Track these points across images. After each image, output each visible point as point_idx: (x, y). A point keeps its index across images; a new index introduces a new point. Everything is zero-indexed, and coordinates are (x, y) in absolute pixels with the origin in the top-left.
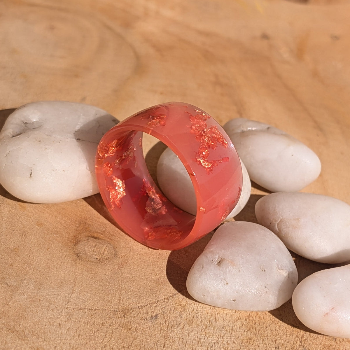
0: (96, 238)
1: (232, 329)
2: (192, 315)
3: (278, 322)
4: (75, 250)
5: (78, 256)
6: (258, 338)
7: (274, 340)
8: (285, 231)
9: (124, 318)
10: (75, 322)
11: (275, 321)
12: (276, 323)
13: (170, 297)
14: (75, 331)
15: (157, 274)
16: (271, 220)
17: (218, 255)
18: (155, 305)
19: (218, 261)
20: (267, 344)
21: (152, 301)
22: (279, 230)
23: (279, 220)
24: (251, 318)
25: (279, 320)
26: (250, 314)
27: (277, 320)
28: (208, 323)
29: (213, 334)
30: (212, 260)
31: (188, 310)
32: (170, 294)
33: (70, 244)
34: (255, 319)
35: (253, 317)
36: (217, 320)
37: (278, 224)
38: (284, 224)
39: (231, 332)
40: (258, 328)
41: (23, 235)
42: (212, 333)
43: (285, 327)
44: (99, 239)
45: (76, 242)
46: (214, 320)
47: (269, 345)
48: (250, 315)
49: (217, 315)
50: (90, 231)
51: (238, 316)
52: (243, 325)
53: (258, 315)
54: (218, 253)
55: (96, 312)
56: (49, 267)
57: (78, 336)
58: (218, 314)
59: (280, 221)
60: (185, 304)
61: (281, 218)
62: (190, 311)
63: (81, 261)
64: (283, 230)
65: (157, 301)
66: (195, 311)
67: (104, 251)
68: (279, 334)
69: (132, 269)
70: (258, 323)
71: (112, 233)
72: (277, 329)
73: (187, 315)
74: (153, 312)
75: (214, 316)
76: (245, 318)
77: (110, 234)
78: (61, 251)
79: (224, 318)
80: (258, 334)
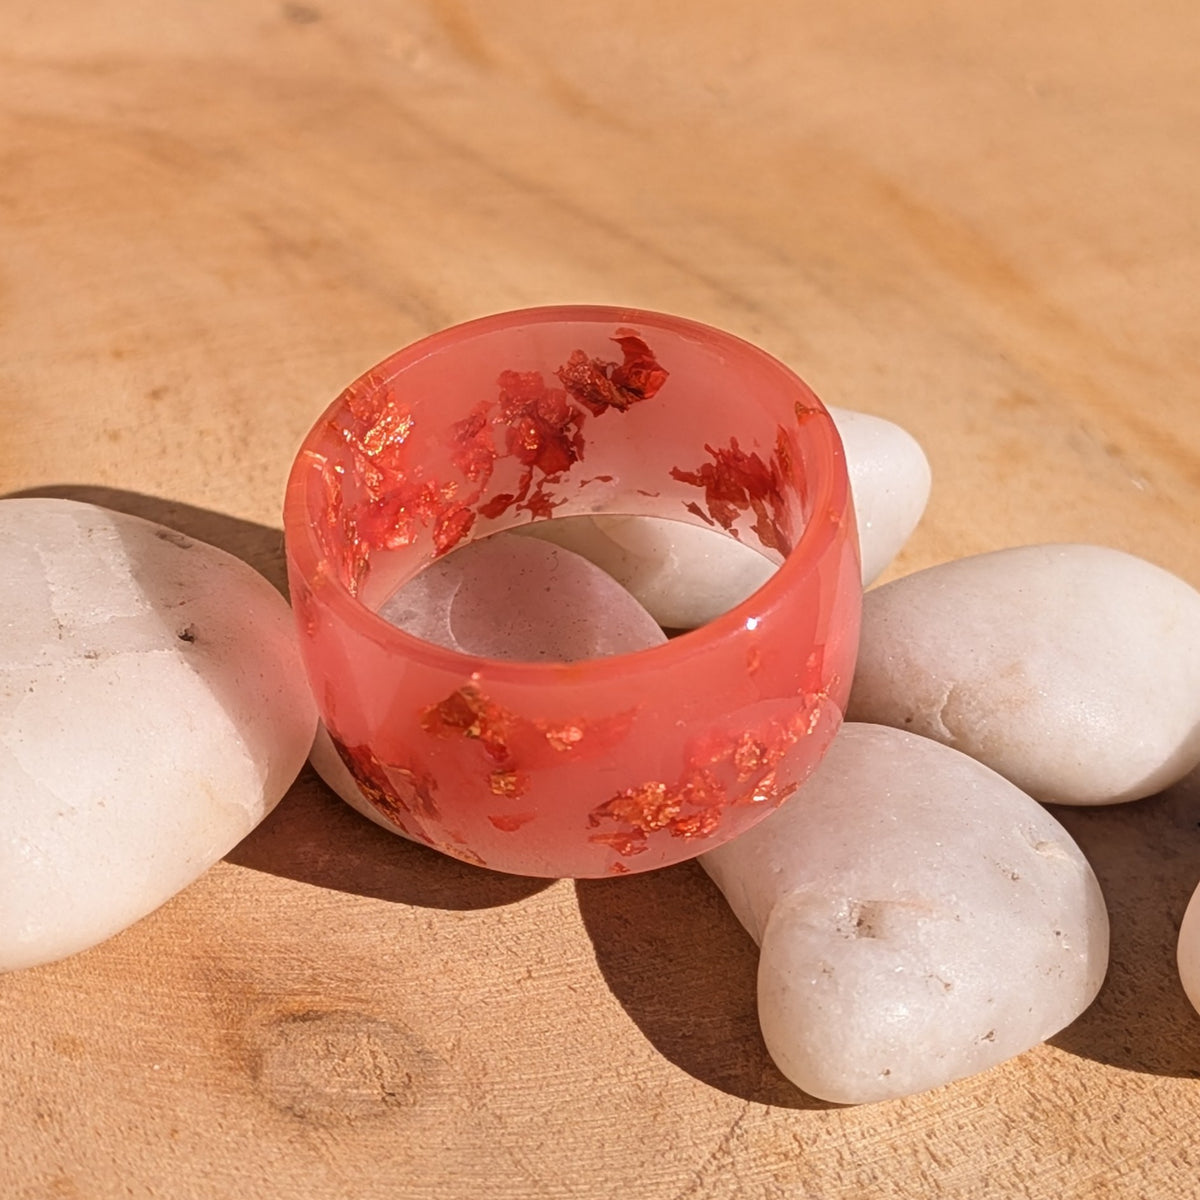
0: (305, 1018)
1: (1018, 1175)
2: (849, 1177)
3: (1140, 1083)
6: (1122, 1171)
7: (1175, 1155)
8: (980, 727)
11: (1128, 1083)
12: (1135, 1087)
13: (727, 1140)
15: (622, 1071)
16: (910, 704)
19: (855, 922)
20: (1166, 1179)
21: (679, 1184)
22: (953, 733)
23: (945, 697)
24: (1046, 1105)
25: (1138, 1074)
26: (1032, 1091)
27: (1132, 1074)
28: (926, 1187)
30: (839, 930)
31: (823, 1167)
32: (722, 1130)
34: (1059, 1102)
35: (1049, 1101)
36: (944, 1159)
37: (944, 713)
38: (969, 703)
39: (1021, 1186)
40: (1095, 1134)
43: (1173, 1090)
46: (934, 1165)
47: (1175, 1178)
48: (1033, 1095)
49: (929, 1142)
51: (1000, 1115)
52: (1041, 1142)
53: (1058, 1082)
54: (841, 894)
58: (930, 1137)
59: (949, 697)
60: (796, 1145)
61: (951, 686)
62: (831, 1165)
63: (321, 1130)
64: (972, 730)
65: (694, 1176)
66: (847, 1156)
68: (1175, 1127)
69: (521, 1088)
70: (1081, 1114)
72: (1156, 1109)
73: (835, 1187)
75: (921, 1147)
76: (1025, 1114)
79: (963, 1144)
80: (1110, 1153)
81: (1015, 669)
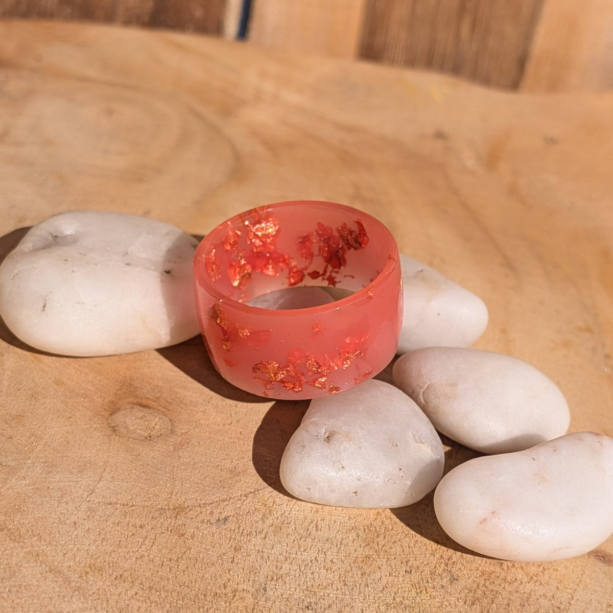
0: (144, 406)
1: (341, 543)
2: (281, 519)
3: (414, 536)
4: (110, 421)
5: (115, 431)
6: (380, 557)
7: (404, 561)
8: (434, 402)
9: (176, 519)
10: (100, 520)
11: (409, 535)
12: (411, 536)
13: (250, 493)
14: (98, 533)
15: (234, 461)
16: (414, 386)
17: (324, 427)
18: (226, 503)
19: (326, 437)
20: (394, 566)
21: (221, 498)
22: (425, 401)
23: (425, 387)
24: (373, 529)
25: (416, 534)
26: (372, 523)
27: (413, 533)
28: (305, 533)
29: (311, 547)
30: (317, 436)
31: (275, 513)
32: (251, 490)
33: (103, 413)
34: (378, 530)
35: (375, 528)
36: (320, 528)
37: (424, 393)
38: (432, 391)
39: (339, 546)
40: (381, 543)
41: (32, 397)
42: (309, 546)
43: (424, 543)
44: (149, 408)
45: (114, 409)
46: (314, 528)
47: (397, 567)
48: (371, 524)
49: (319, 522)
50: (136, 397)
51: (353, 525)
52: (360, 538)
53: (384, 524)
54: (325, 424)
55: (133, 508)
56: (68, 443)
57: (102, 540)
58: (321, 520)
59: (427, 387)
60: (272, 504)
61: (429, 383)
62: (278, 514)
63: (117, 437)
64: (430, 402)
65: (228, 498)
66: (286, 514)
67: (155, 425)
68: (413, 553)
69: (195, 452)
70: (383, 536)
71: (171, 401)
72: (412, 545)
73: (273, 519)
74: (221, 512)
75: (315, 522)
76: (362, 528)
77: (167, 401)
78: (88, 422)
79: (331, 527)
80: (381, 550)
81: (454, 385)
